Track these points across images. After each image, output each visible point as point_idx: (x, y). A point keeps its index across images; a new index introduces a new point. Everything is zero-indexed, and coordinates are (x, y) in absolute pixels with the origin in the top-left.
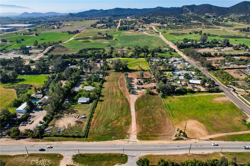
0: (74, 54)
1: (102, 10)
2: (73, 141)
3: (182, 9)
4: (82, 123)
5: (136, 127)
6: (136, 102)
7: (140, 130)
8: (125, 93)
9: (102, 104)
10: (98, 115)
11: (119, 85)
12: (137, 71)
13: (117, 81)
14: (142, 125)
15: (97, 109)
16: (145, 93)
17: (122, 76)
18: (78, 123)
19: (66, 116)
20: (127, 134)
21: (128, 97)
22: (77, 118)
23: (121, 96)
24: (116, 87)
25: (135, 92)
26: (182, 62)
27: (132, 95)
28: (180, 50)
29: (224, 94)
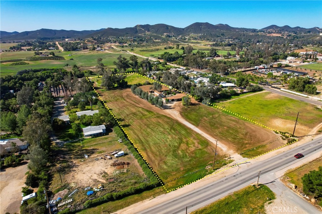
0: (11, 76)
1: (16, 32)
2: (143, 200)
3: (136, 29)
4: (128, 164)
5: (223, 145)
6: (183, 116)
7: (233, 146)
8: (153, 110)
9: (132, 130)
10: (143, 145)
11: (133, 103)
12: (141, 85)
13: (124, 100)
14: (228, 139)
15: (131, 137)
16: (182, 105)
17: (124, 93)
18: (120, 166)
19: (82, 163)
20: (222, 157)
21: (164, 113)
22: (109, 159)
23: (152, 114)
24: (130, 105)
25: (167, 106)
26: (188, 72)
27: (166, 110)
28: (170, 63)
29: (268, 91)
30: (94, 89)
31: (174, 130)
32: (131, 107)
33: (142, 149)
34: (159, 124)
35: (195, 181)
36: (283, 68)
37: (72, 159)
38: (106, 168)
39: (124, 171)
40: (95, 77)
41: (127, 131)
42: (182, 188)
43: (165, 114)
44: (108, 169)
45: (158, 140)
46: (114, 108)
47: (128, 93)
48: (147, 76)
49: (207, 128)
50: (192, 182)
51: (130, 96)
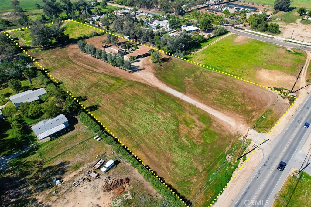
4: (128, 180)
5: (228, 117)
6: (160, 80)
7: (240, 117)
8: (119, 75)
9: (104, 113)
10: (132, 139)
11: (88, 67)
12: (88, 38)
13: (74, 63)
14: (229, 108)
15: (109, 127)
16: (152, 63)
17: (69, 52)
18: (117, 188)
19: (55, 198)
20: (235, 136)
21: (135, 78)
22: (96, 178)
23: (121, 82)
24: (86, 72)
25: (135, 67)
26: (136, 14)
27: (135, 73)
28: (110, 3)
29: (234, 33)
30: (23, 50)
31: (159, 102)
32: (88, 74)
33: (134, 146)
34: (136, 98)
35: (226, 186)
36: (232, 3)
37: (32, 193)
38: (99, 199)
39: (128, 198)
40: (17, 30)
41: (99, 117)
42: (216, 203)
43: (138, 79)
44: (103, 199)
45: (148, 126)
46: (65, 79)
47: (74, 51)
48: (89, 23)
49: (197, 94)
50: (223, 189)
51: (79, 57)
